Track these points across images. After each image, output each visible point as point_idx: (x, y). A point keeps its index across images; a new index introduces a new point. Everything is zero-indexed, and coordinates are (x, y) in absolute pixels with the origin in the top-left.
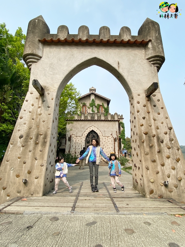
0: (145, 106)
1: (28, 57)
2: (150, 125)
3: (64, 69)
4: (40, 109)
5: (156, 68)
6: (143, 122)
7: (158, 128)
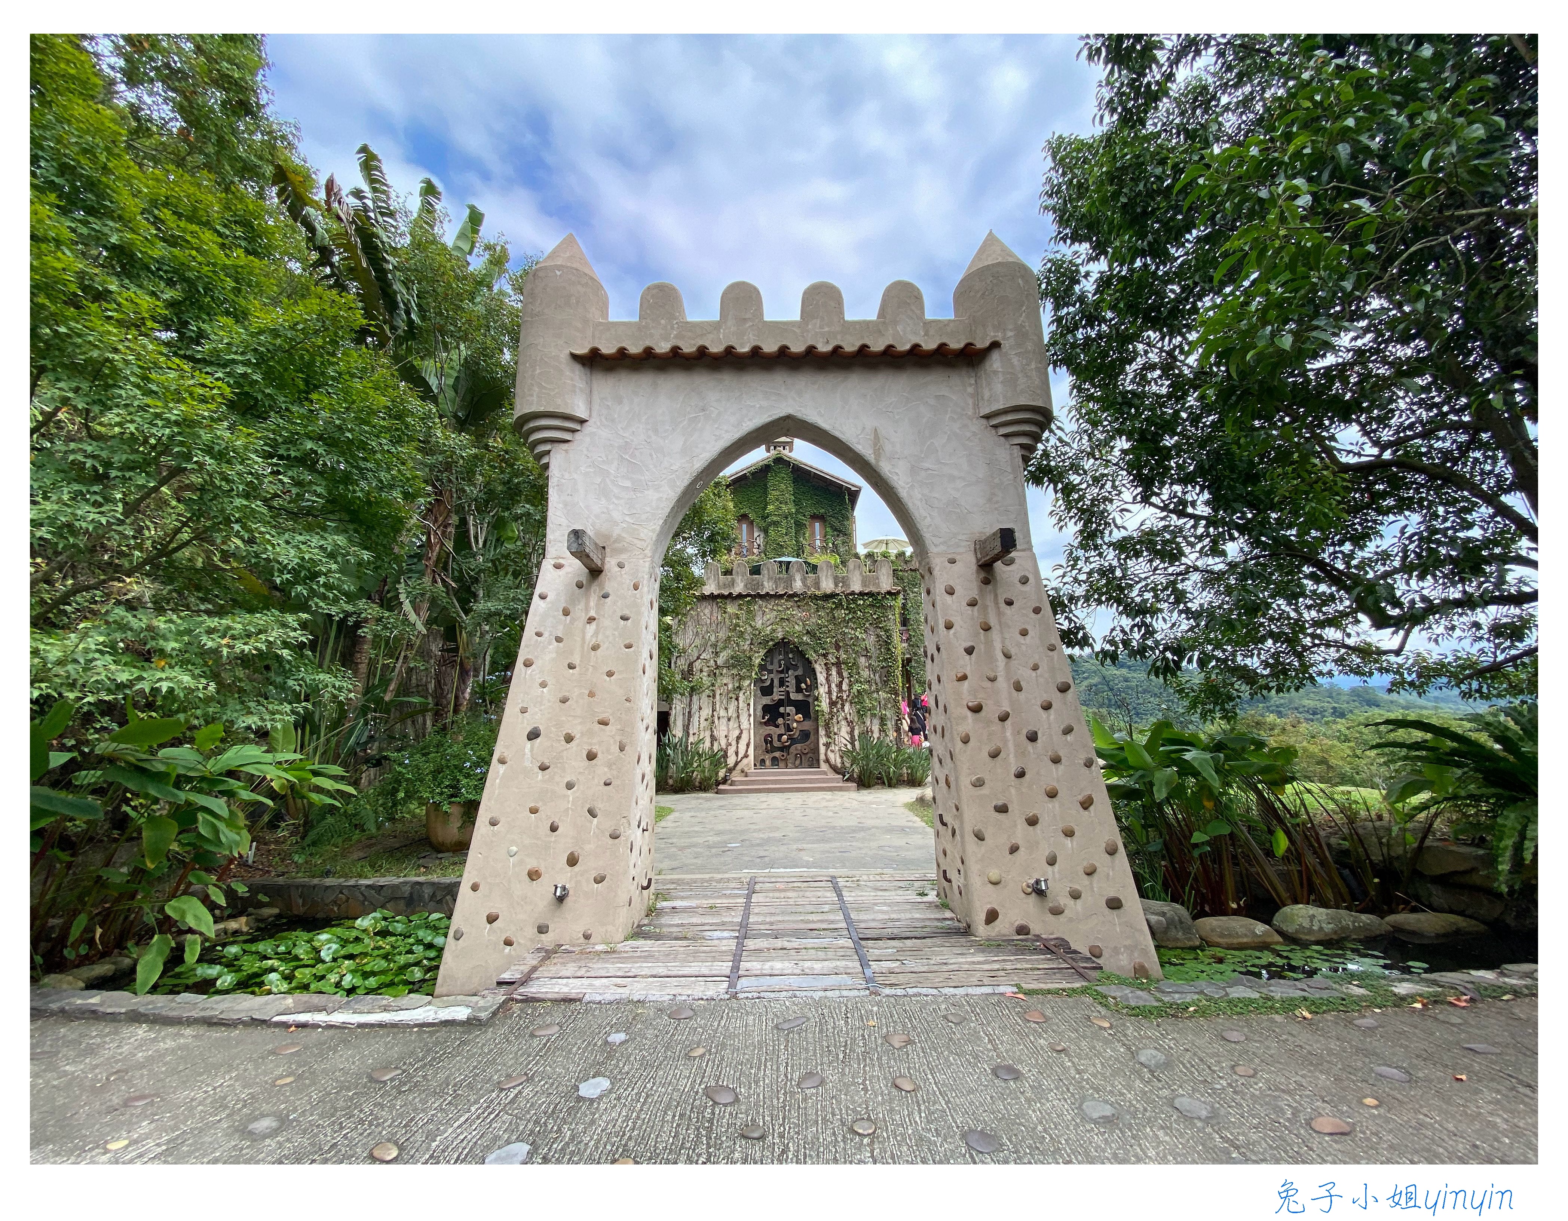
0: (973, 604)
1: (532, 425)
2: (992, 675)
3: (674, 468)
4: (594, 625)
5: (1017, 452)
6: (967, 664)
7: (1018, 688)
